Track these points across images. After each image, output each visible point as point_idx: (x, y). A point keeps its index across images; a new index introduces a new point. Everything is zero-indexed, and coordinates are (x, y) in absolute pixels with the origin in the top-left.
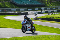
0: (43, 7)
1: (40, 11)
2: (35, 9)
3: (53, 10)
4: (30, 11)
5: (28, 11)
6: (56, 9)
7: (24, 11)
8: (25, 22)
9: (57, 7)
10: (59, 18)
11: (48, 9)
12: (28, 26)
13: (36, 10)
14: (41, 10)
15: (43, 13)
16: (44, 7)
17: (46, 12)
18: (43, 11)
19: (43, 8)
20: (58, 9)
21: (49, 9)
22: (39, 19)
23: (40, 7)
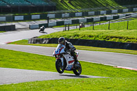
0: (51, 10)
1: (45, 22)
2: (33, 17)
3: (76, 19)
4: (20, 21)
5: (14, 21)
6: (85, 14)
7: (5, 22)
8: (63, 51)
9: (87, 10)
10: (90, 36)
11: (63, 15)
12: (69, 58)
13: (34, 20)
14: (48, 19)
15: (51, 27)
16: (55, 10)
17: (59, 24)
18: (53, 21)
19: (51, 15)
20: (88, 16)
21: (67, 15)
22: (43, 40)
23: (43, 11)
